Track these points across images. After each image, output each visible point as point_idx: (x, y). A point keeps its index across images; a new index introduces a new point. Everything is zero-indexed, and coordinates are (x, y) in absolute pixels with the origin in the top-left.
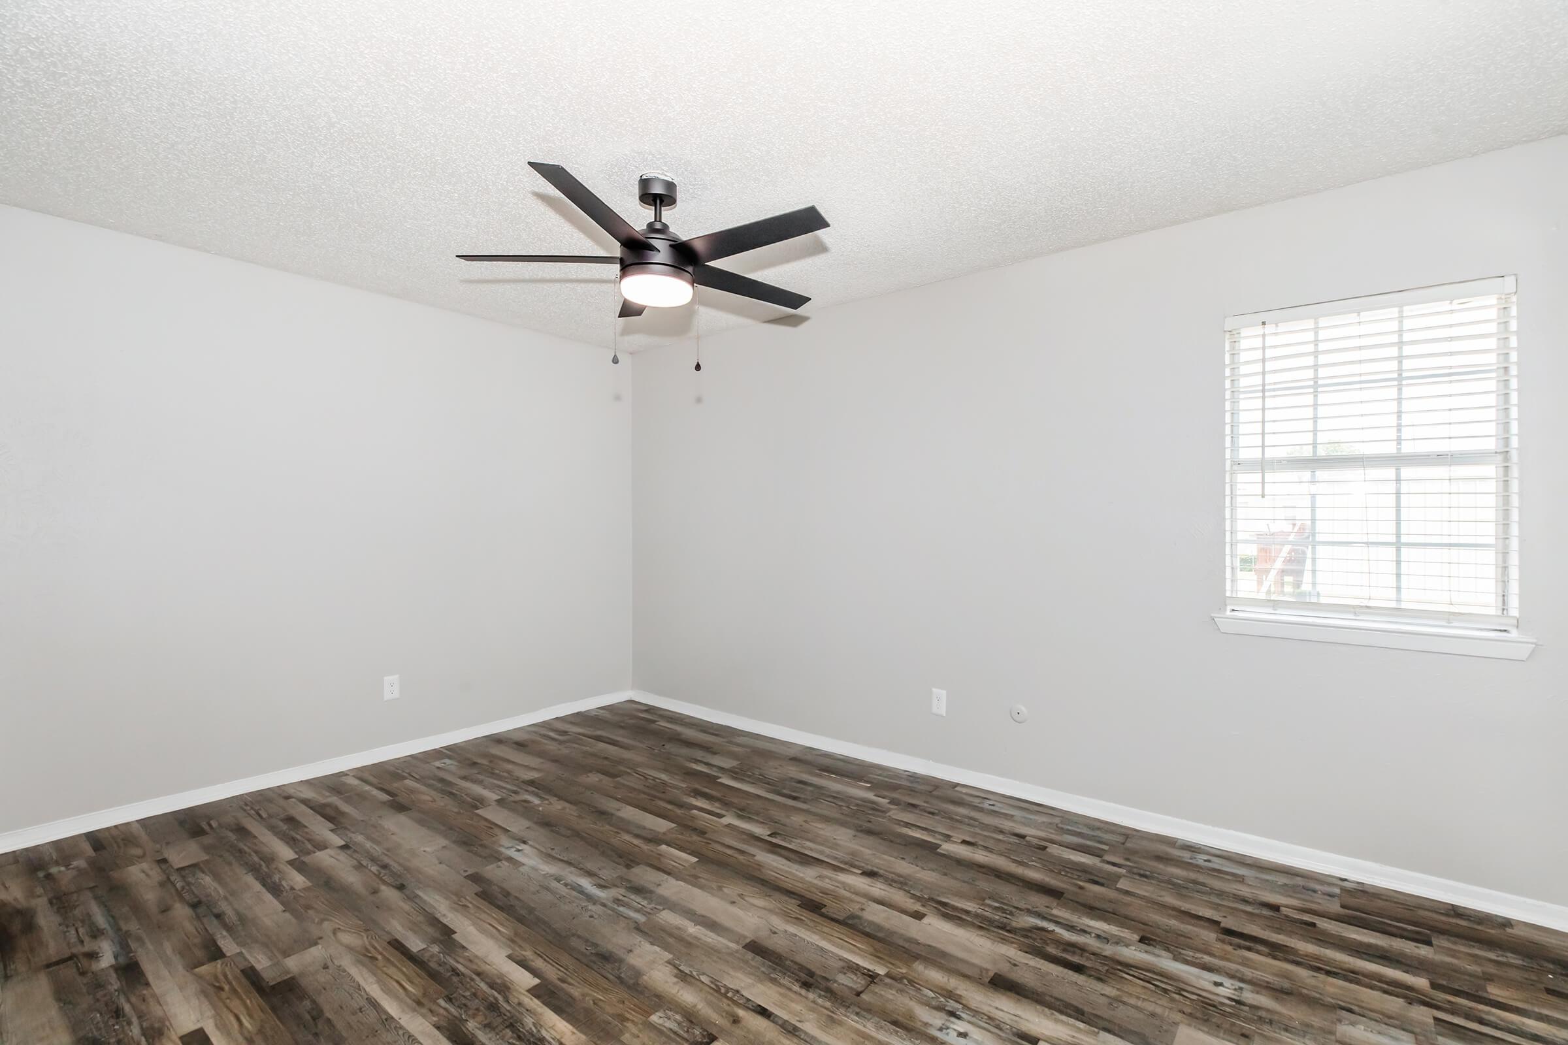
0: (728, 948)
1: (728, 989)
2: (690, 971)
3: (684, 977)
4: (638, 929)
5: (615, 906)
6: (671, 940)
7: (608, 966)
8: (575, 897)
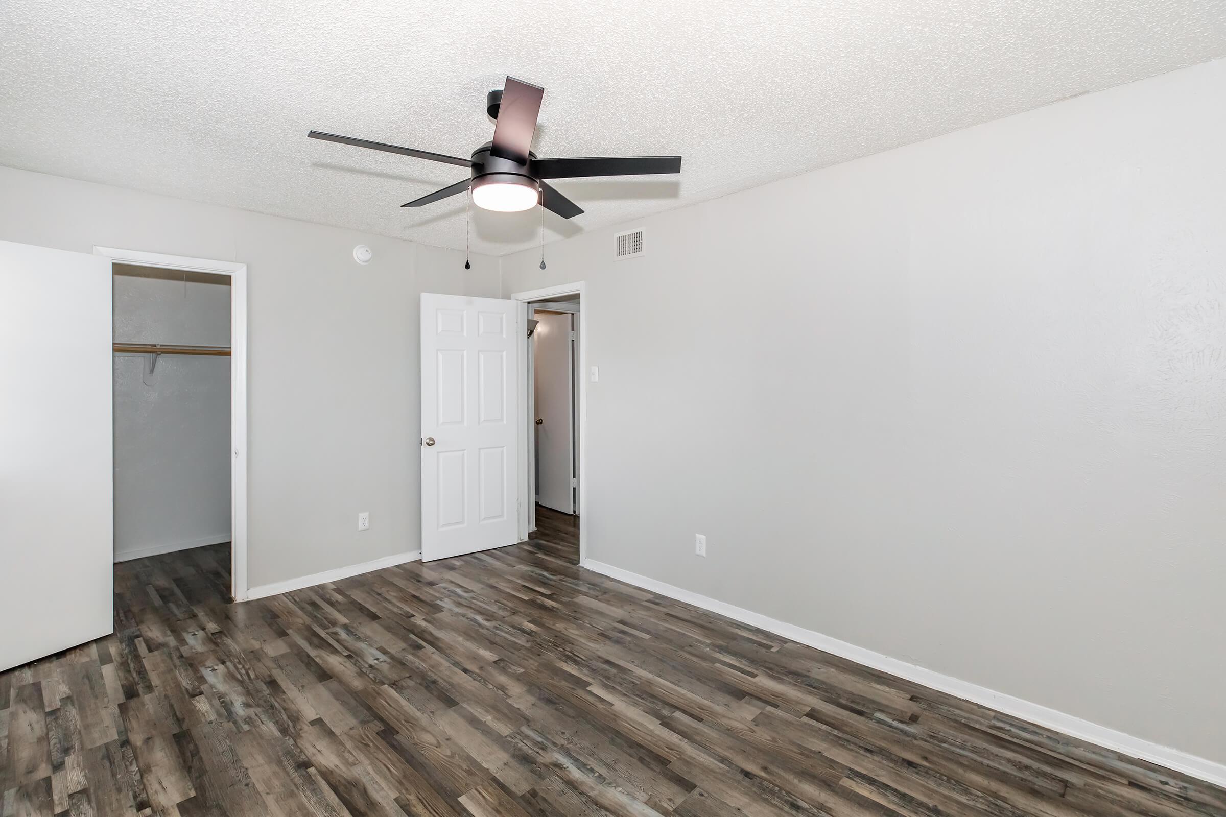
0: (468, 704)
1: (479, 681)
2: (497, 691)
3: (502, 688)
4: (528, 721)
5: (545, 742)
6: (506, 711)
7: (547, 696)
8: (580, 754)
